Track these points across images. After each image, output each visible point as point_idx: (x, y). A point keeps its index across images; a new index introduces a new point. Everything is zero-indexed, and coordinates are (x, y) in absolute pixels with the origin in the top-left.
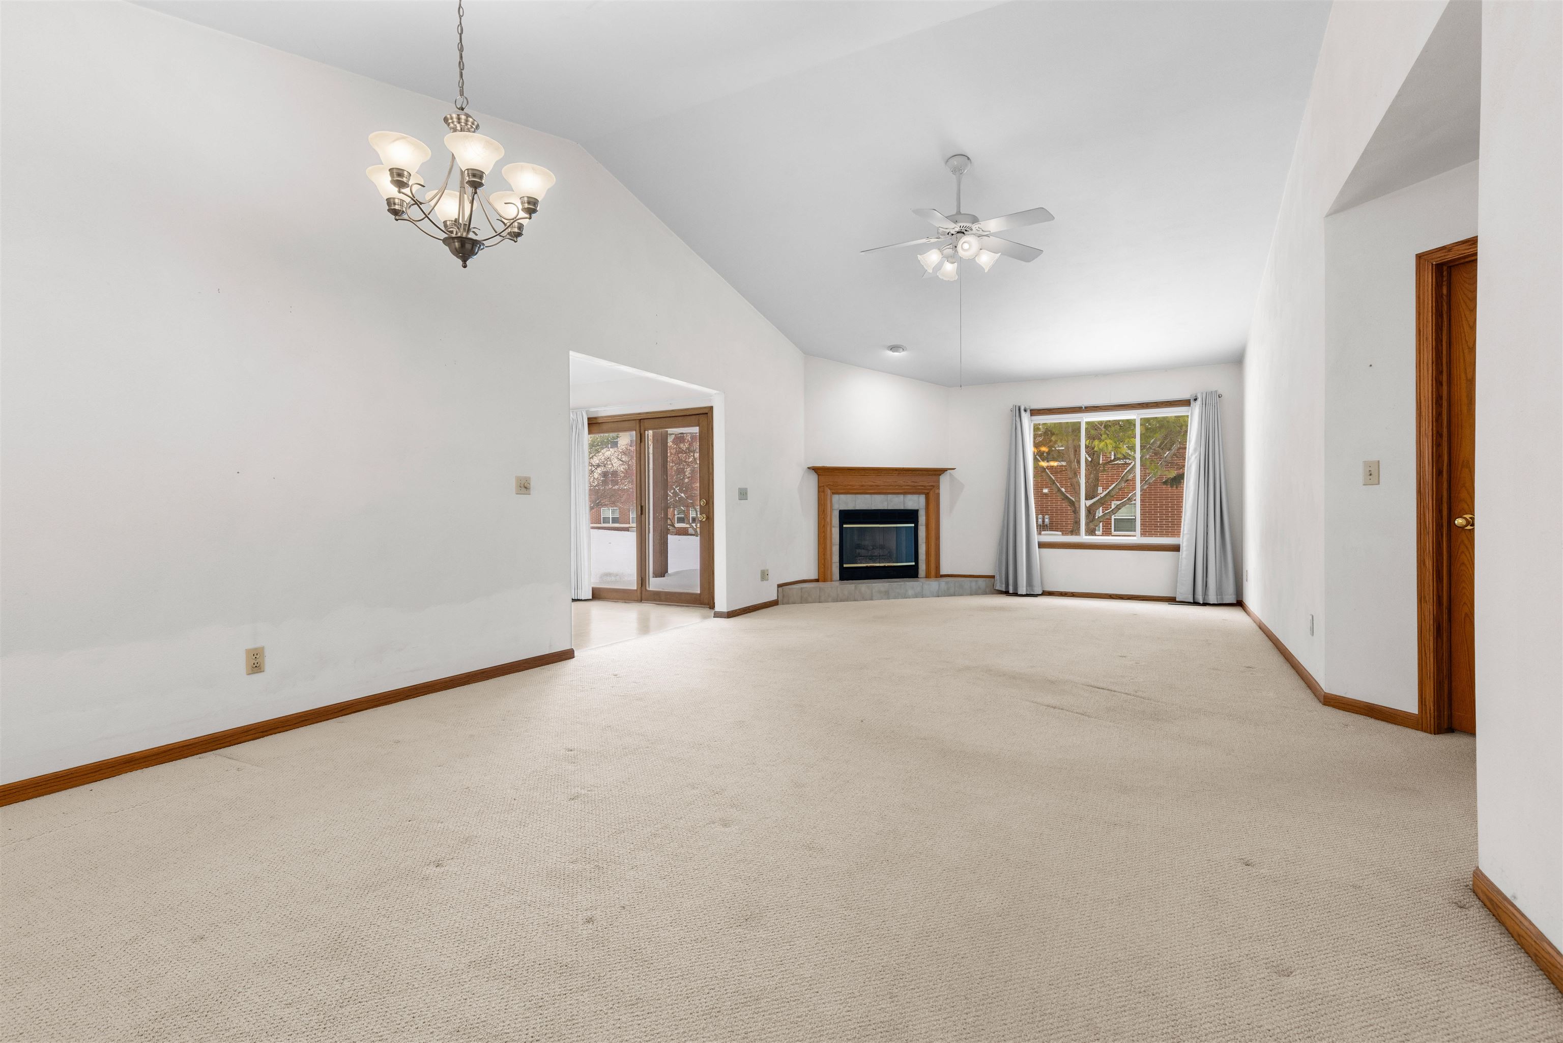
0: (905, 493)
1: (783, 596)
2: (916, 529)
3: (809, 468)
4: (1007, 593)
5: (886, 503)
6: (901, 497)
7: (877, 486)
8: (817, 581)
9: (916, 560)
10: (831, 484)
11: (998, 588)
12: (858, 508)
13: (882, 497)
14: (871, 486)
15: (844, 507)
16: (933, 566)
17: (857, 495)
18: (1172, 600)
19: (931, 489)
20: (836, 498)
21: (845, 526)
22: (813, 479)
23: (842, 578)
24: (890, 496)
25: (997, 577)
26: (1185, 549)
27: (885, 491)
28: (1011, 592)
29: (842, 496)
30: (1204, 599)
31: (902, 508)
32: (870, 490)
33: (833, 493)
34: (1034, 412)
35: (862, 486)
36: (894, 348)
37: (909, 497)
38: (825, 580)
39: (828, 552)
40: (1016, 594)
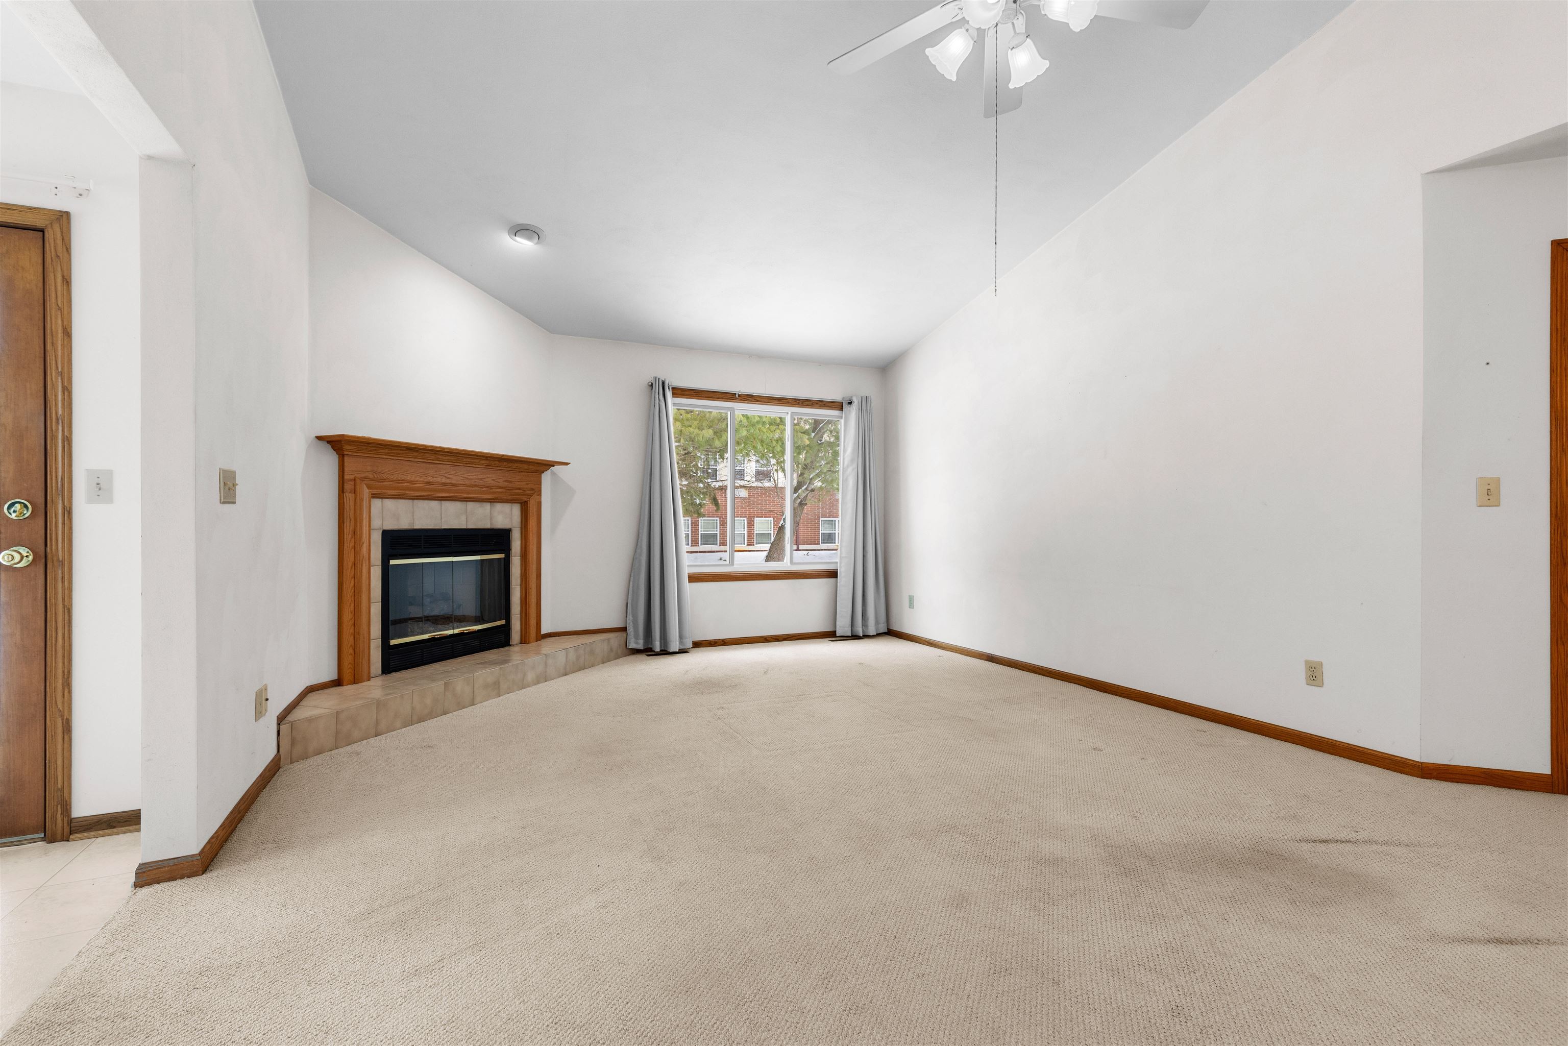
0: (492, 501)
1: (293, 742)
2: (507, 562)
3: (319, 438)
4: (648, 651)
5: (463, 518)
6: (487, 506)
7: (453, 485)
8: (337, 683)
9: (508, 617)
10: (371, 476)
11: (632, 645)
12: (418, 526)
13: (458, 505)
14: (445, 484)
15: (391, 525)
16: (533, 622)
17: (416, 501)
18: (831, 635)
19: (531, 495)
20: (377, 504)
21: (392, 562)
22: (329, 461)
23: (387, 669)
24: (470, 505)
25: (630, 629)
26: (843, 574)
27: (465, 495)
28: (658, 649)
29: (389, 503)
30: (863, 631)
31: (488, 526)
32: (442, 491)
33: (374, 496)
34: (679, 392)
35: (429, 483)
36: (519, 230)
37: (499, 507)
38: (355, 680)
39: (364, 620)
40: (665, 652)
